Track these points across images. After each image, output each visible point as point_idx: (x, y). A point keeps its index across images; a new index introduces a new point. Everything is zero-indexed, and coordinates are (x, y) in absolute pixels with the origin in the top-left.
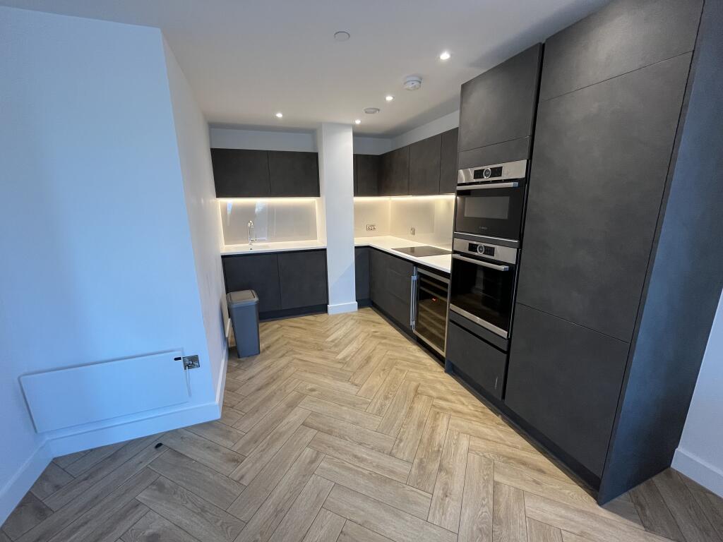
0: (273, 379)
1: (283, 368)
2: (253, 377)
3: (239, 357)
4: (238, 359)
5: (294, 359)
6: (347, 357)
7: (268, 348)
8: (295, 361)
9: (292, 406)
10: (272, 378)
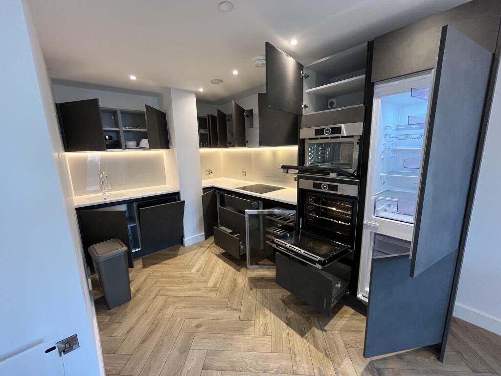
0: (155, 326)
1: (161, 310)
2: (132, 328)
3: (109, 309)
4: (109, 311)
5: (169, 296)
6: (216, 283)
7: (138, 291)
8: (171, 299)
9: (185, 350)
10: (153, 324)
